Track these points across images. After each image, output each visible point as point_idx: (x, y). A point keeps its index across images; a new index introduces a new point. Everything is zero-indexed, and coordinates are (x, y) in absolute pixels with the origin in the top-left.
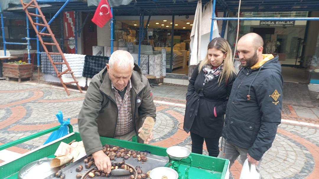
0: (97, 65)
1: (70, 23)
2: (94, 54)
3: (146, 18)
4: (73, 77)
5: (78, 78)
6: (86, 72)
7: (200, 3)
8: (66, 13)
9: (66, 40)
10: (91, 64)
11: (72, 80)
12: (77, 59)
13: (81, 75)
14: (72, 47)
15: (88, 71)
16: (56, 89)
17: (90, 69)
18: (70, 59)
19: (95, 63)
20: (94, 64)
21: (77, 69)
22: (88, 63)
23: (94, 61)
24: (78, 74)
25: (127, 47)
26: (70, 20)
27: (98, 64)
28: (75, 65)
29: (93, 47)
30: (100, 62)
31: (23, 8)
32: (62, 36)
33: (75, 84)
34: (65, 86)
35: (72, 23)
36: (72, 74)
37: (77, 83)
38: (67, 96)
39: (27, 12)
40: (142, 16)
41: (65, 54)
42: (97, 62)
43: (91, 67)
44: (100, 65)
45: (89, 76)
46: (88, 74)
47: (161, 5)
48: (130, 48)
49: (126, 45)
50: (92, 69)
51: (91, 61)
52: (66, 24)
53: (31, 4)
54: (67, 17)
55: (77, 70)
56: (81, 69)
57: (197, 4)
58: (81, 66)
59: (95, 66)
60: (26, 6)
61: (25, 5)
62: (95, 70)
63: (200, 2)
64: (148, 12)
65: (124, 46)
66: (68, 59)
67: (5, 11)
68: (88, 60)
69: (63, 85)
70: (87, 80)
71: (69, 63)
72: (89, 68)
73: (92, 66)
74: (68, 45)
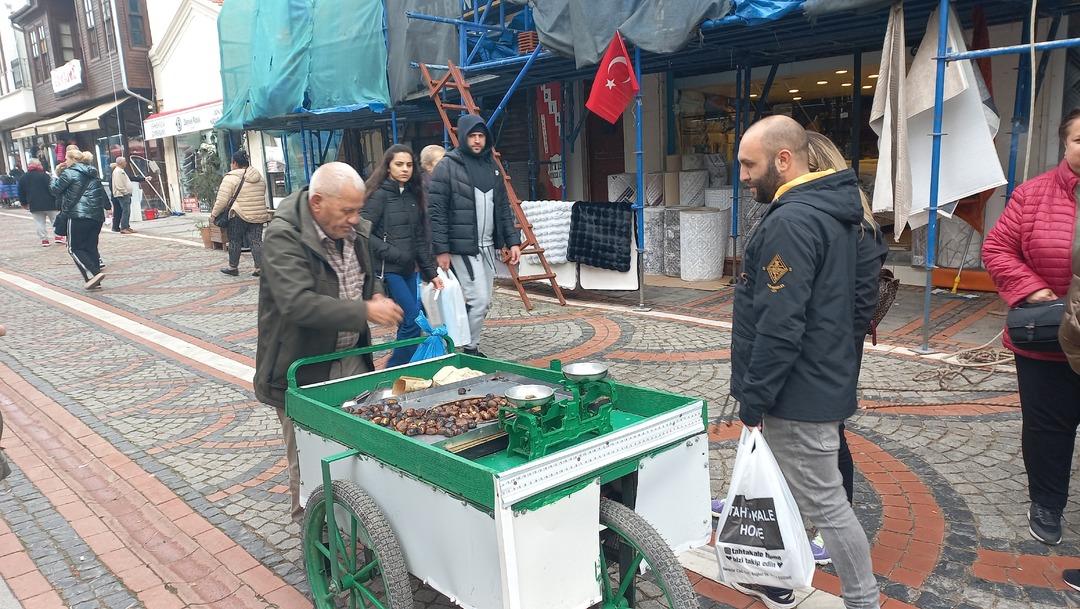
0: (601, 227)
1: (553, 115)
2: (613, 198)
3: (760, 73)
4: (543, 263)
5: (558, 265)
6: (576, 248)
7: (897, 12)
8: (543, 88)
9: (542, 163)
10: (588, 225)
11: (541, 271)
12: (554, 214)
13: (564, 258)
14: (557, 183)
15: (581, 244)
16: (505, 296)
17: (586, 240)
18: (537, 214)
19: (597, 222)
20: (594, 226)
21: (555, 240)
22: (580, 223)
23: (594, 217)
24: (557, 255)
25: (707, 169)
26: (553, 106)
27: (606, 224)
28: (549, 230)
29: (610, 178)
30: (610, 219)
31: (430, 93)
32: (532, 155)
33: (547, 281)
34: (520, 286)
35: (557, 115)
36: (540, 253)
37: (552, 278)
38: (524, 313)
39: (438, 103)
40: (743, 71)
41: (525, 204)
42: (602, 218)
43: (586, 233)
44: (609, 228)
45: (583, 258)
46: (580, 253)
47: (793, 31)
48: (715, 172)
49: (703, 163)
50: (590, 238)
51: (587, 217)
52: (543, 118)
53: (446, 81)
54: (546, 101)
55: (555, 244)
56: (563, 239)
57: (888, 15)
58: (562, 232)
59: (598, 232)
60: (437, 87)
61: (435, 85)
62: (598, 240)
63: (899, 10)
64: (767, 54)
65: (696, 167)
66: (533, 214)
67: (399, 103)
68: (581, 214)
69: (517, 284)
70: (578, 269)
71: (535, 225)
72: (582, 236)
73: (591, 230)
74: (548, 177)
